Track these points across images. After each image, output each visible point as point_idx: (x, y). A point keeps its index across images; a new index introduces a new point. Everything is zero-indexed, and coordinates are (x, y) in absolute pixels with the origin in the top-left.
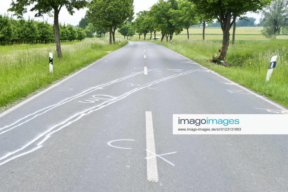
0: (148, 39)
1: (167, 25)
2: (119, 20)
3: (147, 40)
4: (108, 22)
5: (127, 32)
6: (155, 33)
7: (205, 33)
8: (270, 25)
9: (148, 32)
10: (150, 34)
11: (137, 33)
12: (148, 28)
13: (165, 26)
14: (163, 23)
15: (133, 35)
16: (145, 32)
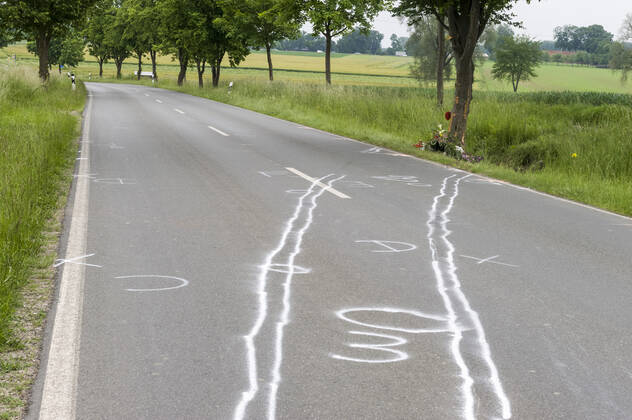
0: (131, 78)
1: (204, 35)
2: (71, 10)
3: (128, 78)
4: (34, 13)
5: (59, 53)
6: (154, 58)
7: (333, 68)
8: (427, 53)
9: (127, 55)
10: (137, 61)
11: (93, 58)
12: (132, 42)
13: (199, 36)
14: (194, 27)
15: (76, 62)
16: (120, 54)
